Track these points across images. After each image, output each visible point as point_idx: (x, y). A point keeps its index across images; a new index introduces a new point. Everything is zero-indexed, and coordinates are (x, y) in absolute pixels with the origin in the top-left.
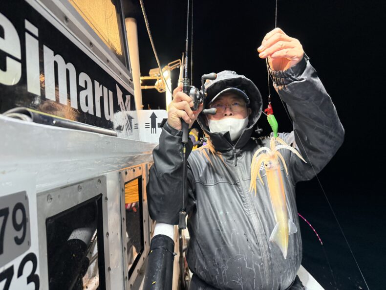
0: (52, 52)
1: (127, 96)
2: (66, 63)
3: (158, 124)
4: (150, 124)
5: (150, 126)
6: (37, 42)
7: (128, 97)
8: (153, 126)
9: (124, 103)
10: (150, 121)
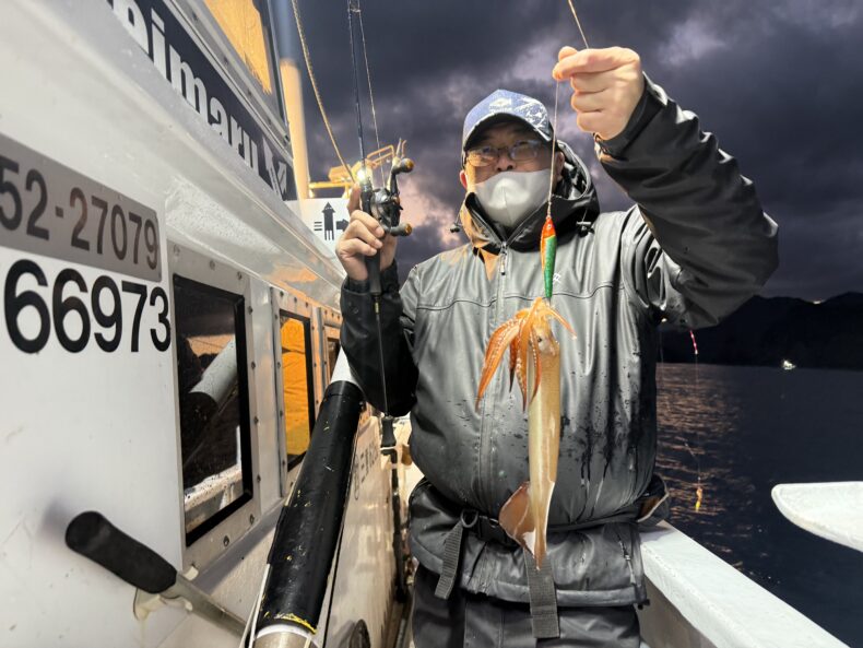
0: (179, 57)
1: (281, 164)
2: (195, 77)
3: (338, 223)
4: (323, 224)
5: (323, 228)
6: (163, 38)
7: (283, 167)
8: (329, 226)
9: (277, 172)
10: (322, 218)
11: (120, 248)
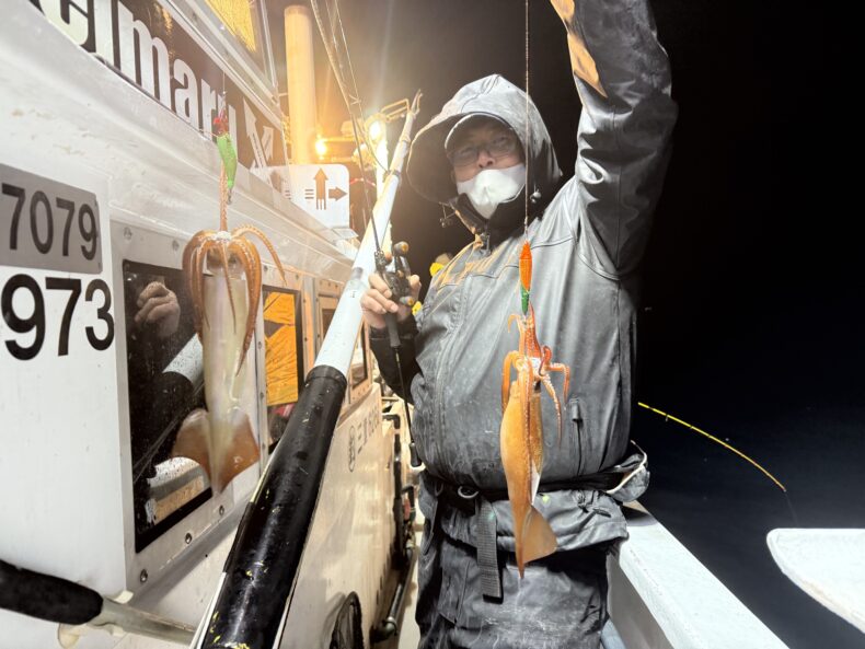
0: (131, 15)
2: (153, 37)
4: (315, 192)
5: (315, 196)
7: (268, 131)
8: (321, 195)
10: (313, 185)
11: (43, 239)
